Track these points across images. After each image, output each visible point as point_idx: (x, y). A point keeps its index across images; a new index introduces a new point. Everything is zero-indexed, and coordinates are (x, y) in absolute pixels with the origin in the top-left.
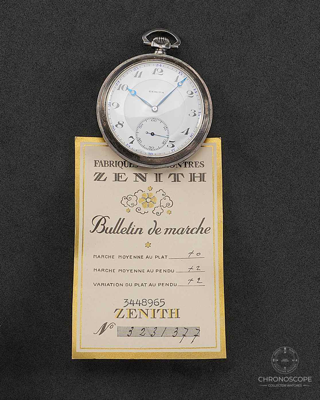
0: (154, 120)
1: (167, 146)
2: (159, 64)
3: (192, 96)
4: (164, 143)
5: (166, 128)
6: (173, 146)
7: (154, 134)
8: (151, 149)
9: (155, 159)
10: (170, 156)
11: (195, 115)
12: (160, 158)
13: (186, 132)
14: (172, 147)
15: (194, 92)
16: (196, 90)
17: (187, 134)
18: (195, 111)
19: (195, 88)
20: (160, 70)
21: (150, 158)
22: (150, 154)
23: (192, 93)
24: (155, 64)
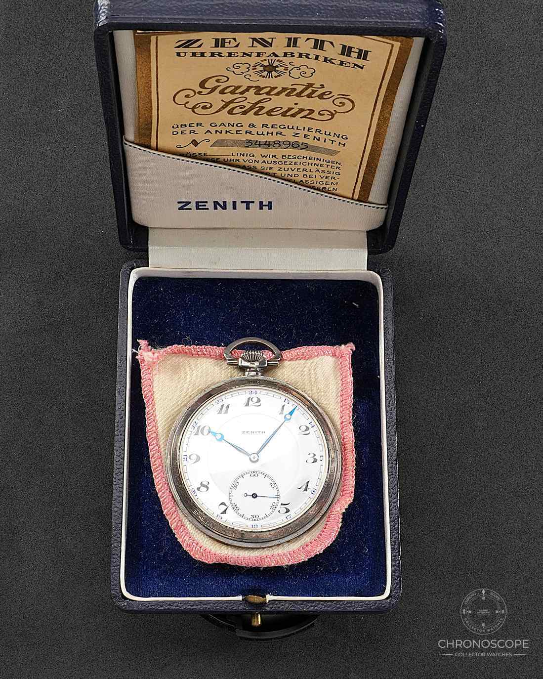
0: (254, 474)
1: (279, 511)
2: (254, 391)
3: (307, 432)
4: (273, 507)
5: (274, 484)
6: (288, 511)
7: (257, 496)
8: (255, 518)
9: (262, 534)
10: (284, 526)
11: (315, 461)
12: (269, 531)
13: (304, 487)
14: (286, 512)
15: (310, 426)
16: (313, 424)
17: (306, 490)
18: (315, 455)
19: (310, 420)
20: (255, 400)
21: (254, 532)
22: (253, 526)
23: (307, 429)
24: (247, 391)
